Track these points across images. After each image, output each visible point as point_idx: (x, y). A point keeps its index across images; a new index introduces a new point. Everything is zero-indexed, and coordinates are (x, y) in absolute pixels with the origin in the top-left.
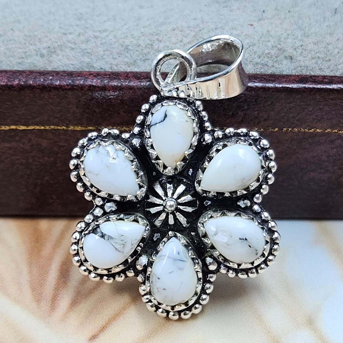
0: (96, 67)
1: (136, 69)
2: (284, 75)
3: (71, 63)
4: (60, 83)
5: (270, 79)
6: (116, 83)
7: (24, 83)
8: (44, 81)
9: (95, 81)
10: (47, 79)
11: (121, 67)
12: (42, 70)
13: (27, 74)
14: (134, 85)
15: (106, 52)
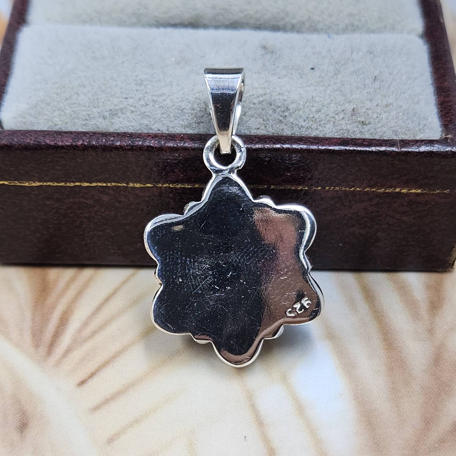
0: (154, 129)
1: (190, 132)
2: (328, 138)
3: (131, 125)
4: (120, 143)
5: (314, 141)
6: (172, 144)
7: (87, 143)
8: (106, 142)
9: (152, 142)
10: (108, 140)
11: (177, 129)
12: (104, 131)
13: (90, 135)
14: (189, 146)
15: (163, 115)
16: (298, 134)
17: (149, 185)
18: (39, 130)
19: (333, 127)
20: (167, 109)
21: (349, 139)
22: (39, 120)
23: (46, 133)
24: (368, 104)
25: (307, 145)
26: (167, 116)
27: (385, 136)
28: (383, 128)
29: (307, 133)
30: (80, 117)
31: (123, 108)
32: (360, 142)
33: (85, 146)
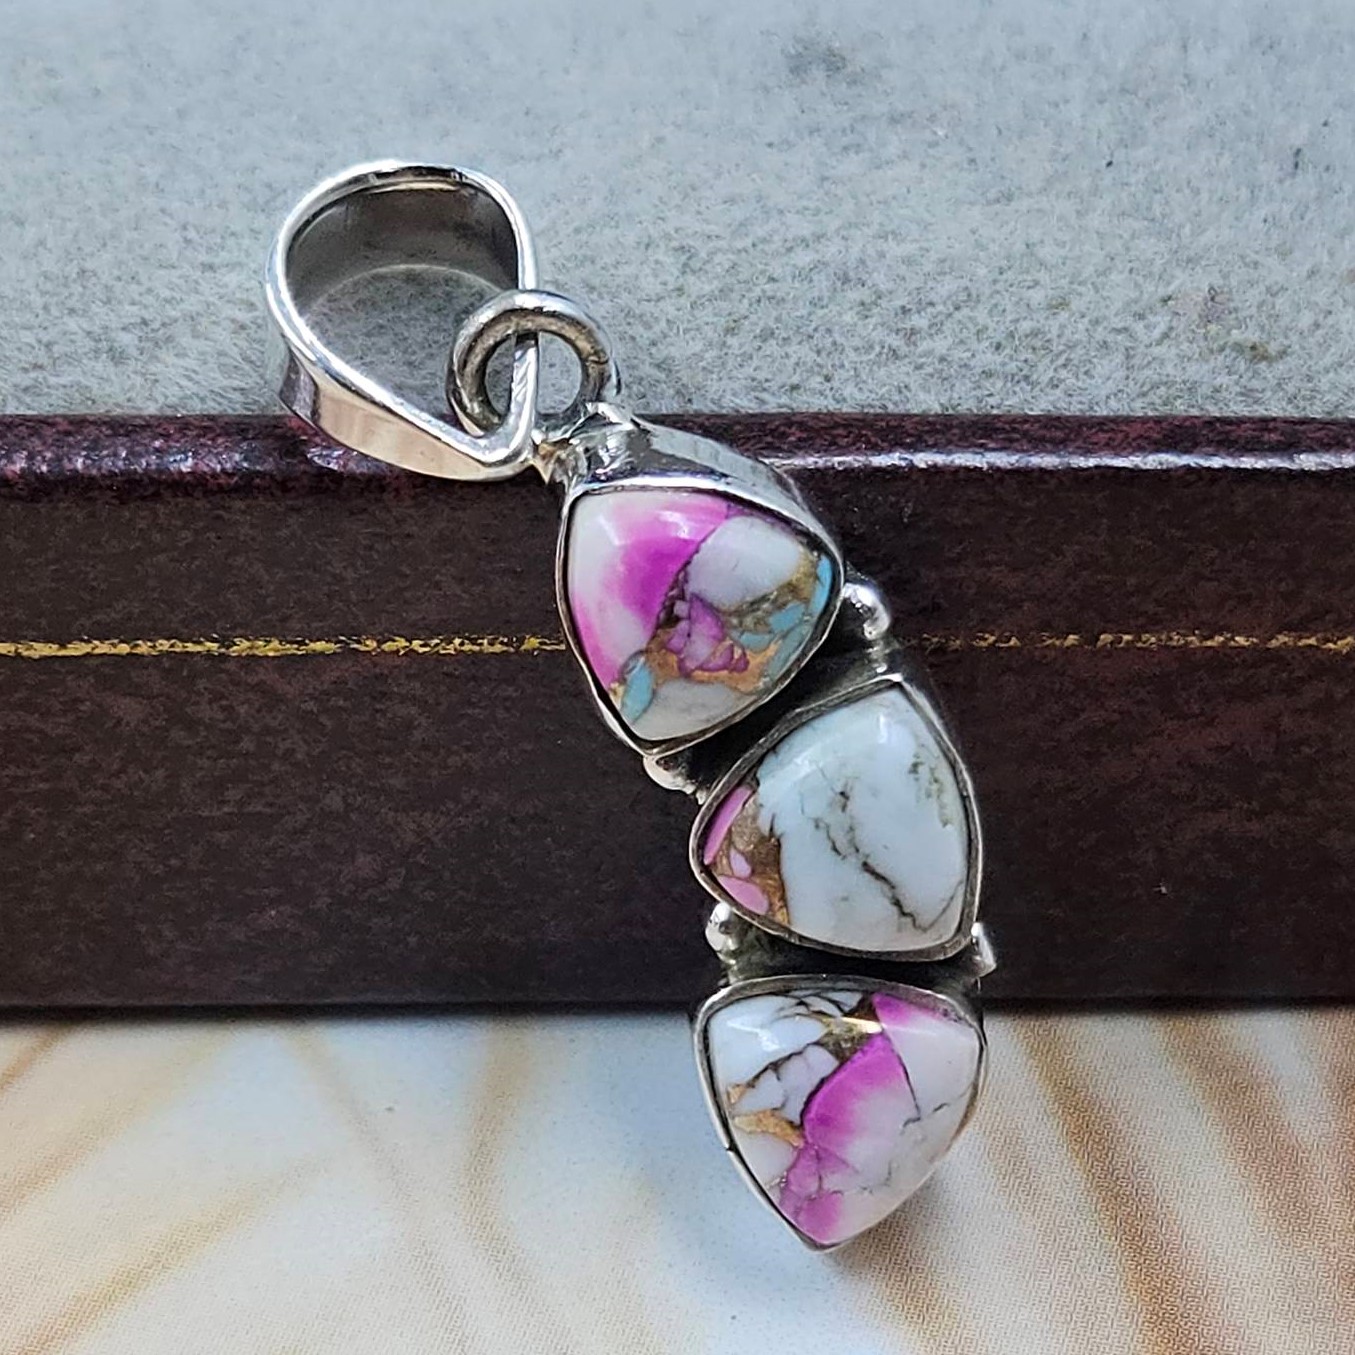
17: (319, 646)
19: (1123, 371)
21: (1196, 421)
25: (1016, 451)
29: (1007, 403)
30: (9, 354)
31: (198, 314)
32: (1247, 435)
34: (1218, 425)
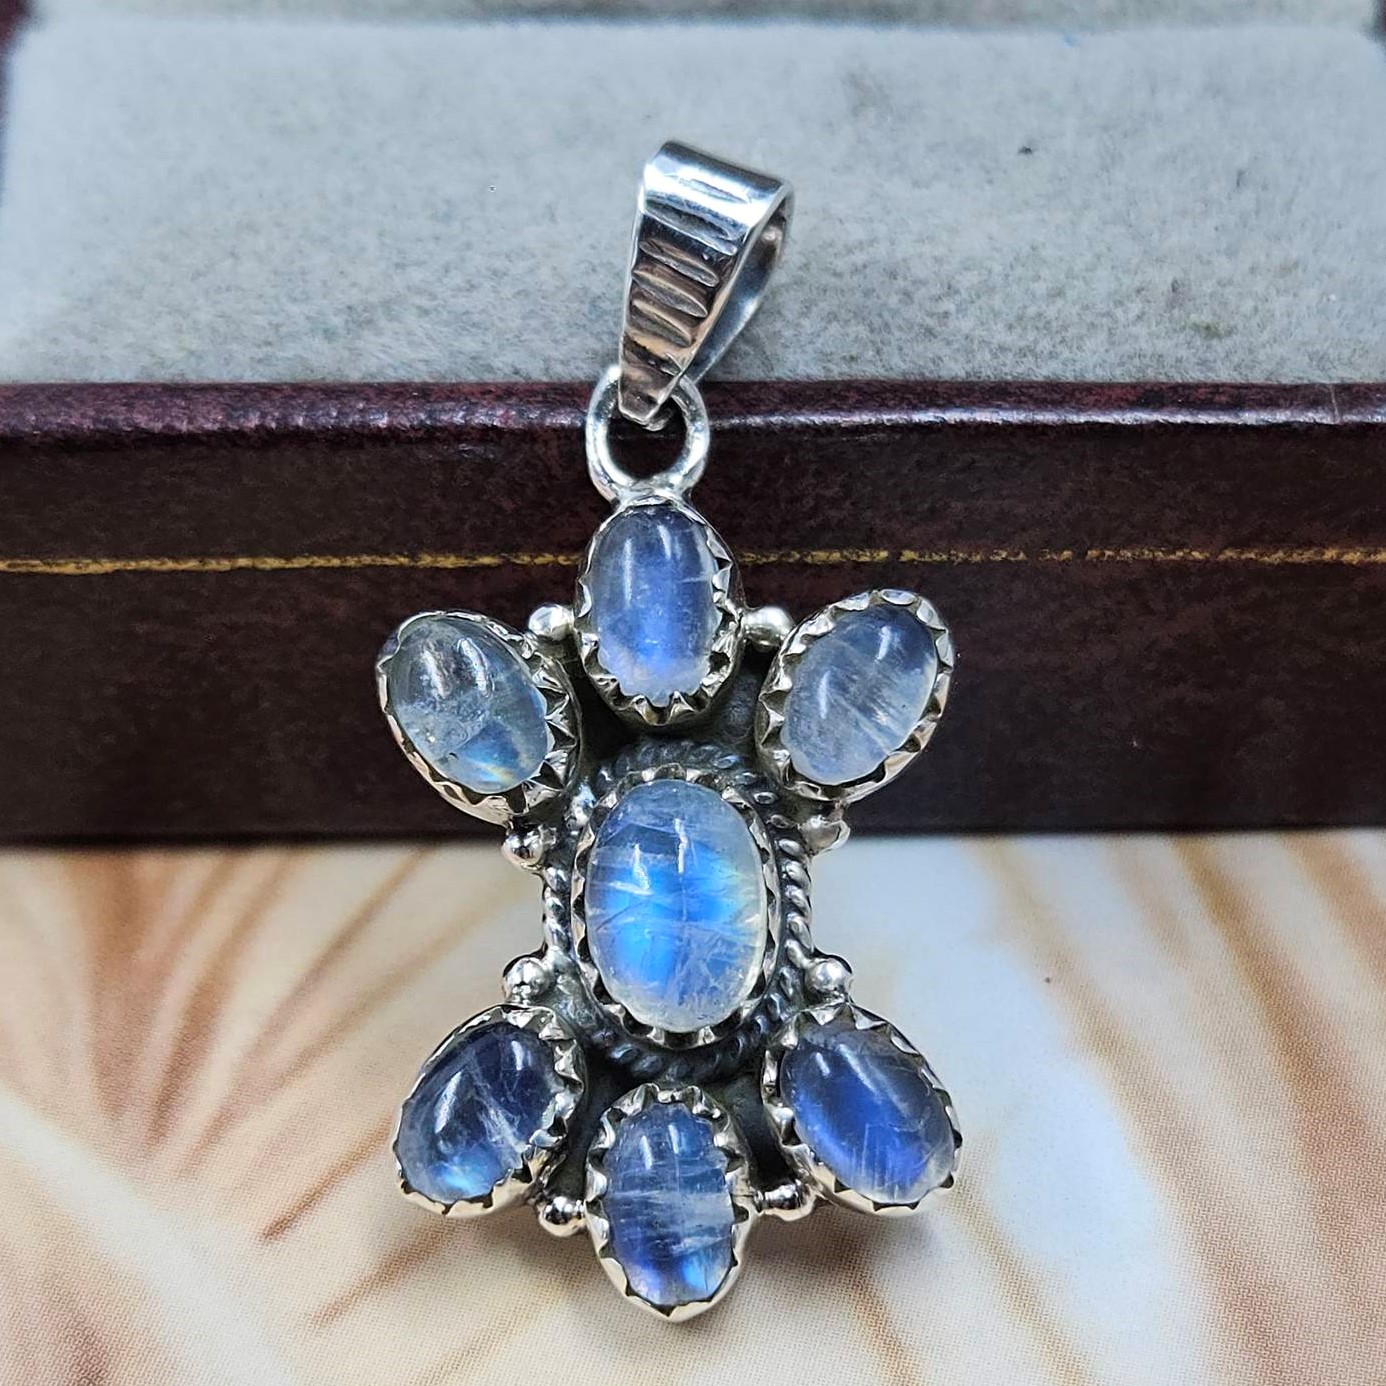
0: (500, 370)
2: (1093, 384)
3: (422, 355)
4: (391, 422)
5: (1048, 396)
7: (278, 423)
8: (341, 417)
9: (500, 412)
10: (348, 410)
11: (577, 368)
12: (330, 379)
13: (286, 397)
15: (528, 321)
16: (989, 373)
17: (487, 560)
18: (106, 382)
19: (1107, 346)
20: (543, 301)
21: (1164, 387)
22: (106, 348)
23: (132, 392)
24: (1223, 266)
25: (1025, 410)
26: (544, 325)
27: (1286, 376)
28: (1275, 345)
29: (1017, 371)
30: (245, 334)
32: (1203, 397)
33: (270, 431)
34: (1180, 389)
